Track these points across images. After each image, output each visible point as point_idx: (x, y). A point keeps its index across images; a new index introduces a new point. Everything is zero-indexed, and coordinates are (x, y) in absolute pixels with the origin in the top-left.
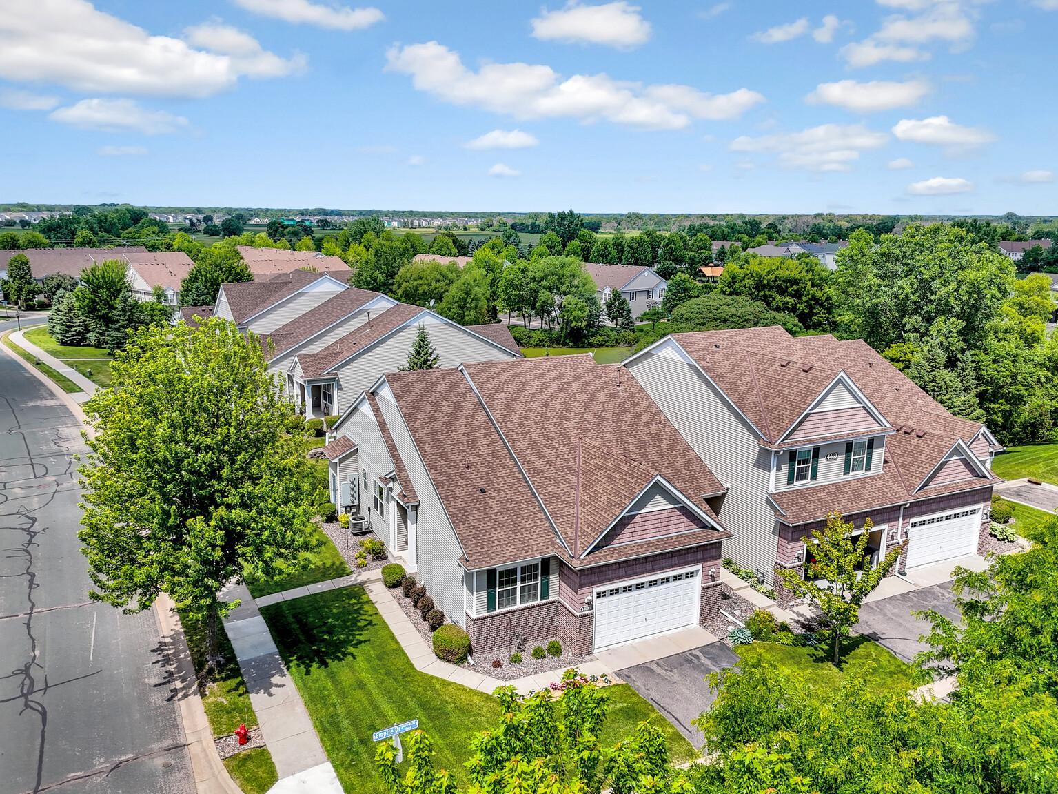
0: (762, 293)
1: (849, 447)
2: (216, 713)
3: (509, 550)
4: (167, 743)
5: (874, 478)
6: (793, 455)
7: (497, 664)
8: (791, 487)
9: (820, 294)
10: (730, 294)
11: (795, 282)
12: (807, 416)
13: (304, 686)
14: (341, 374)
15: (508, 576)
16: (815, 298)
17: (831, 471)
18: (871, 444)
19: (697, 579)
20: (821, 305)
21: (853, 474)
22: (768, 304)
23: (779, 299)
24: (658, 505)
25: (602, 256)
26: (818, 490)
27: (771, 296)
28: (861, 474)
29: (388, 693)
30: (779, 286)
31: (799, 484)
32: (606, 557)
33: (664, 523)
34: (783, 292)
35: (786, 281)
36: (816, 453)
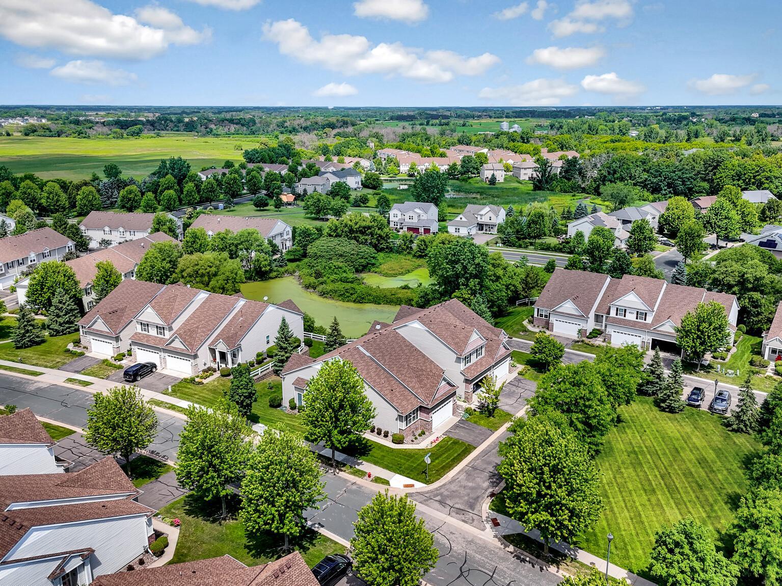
0: (353, 235)
1: (477, 350)
2: (352, 474)
4: (350, 483)
5: (483, 357)
6: (465, 357)
7: (412, 441)
10: (336, 236)
11: (369, 228)
12: (468, 344)
13: (367, 461)
16: (380, 236)
17: (474, 359)
18: (482, 347)
19: (451, 403)
21: (479, 358)
22: (358, 241)
23: (362, 238)
27: (358, 236)
29: (393, 456)
30: (361, 230)
31: (467, 365)
32: (435, 402)
33: (444, 388)
34: (363, 233)
35: (364, 227)
36: (470, 355)
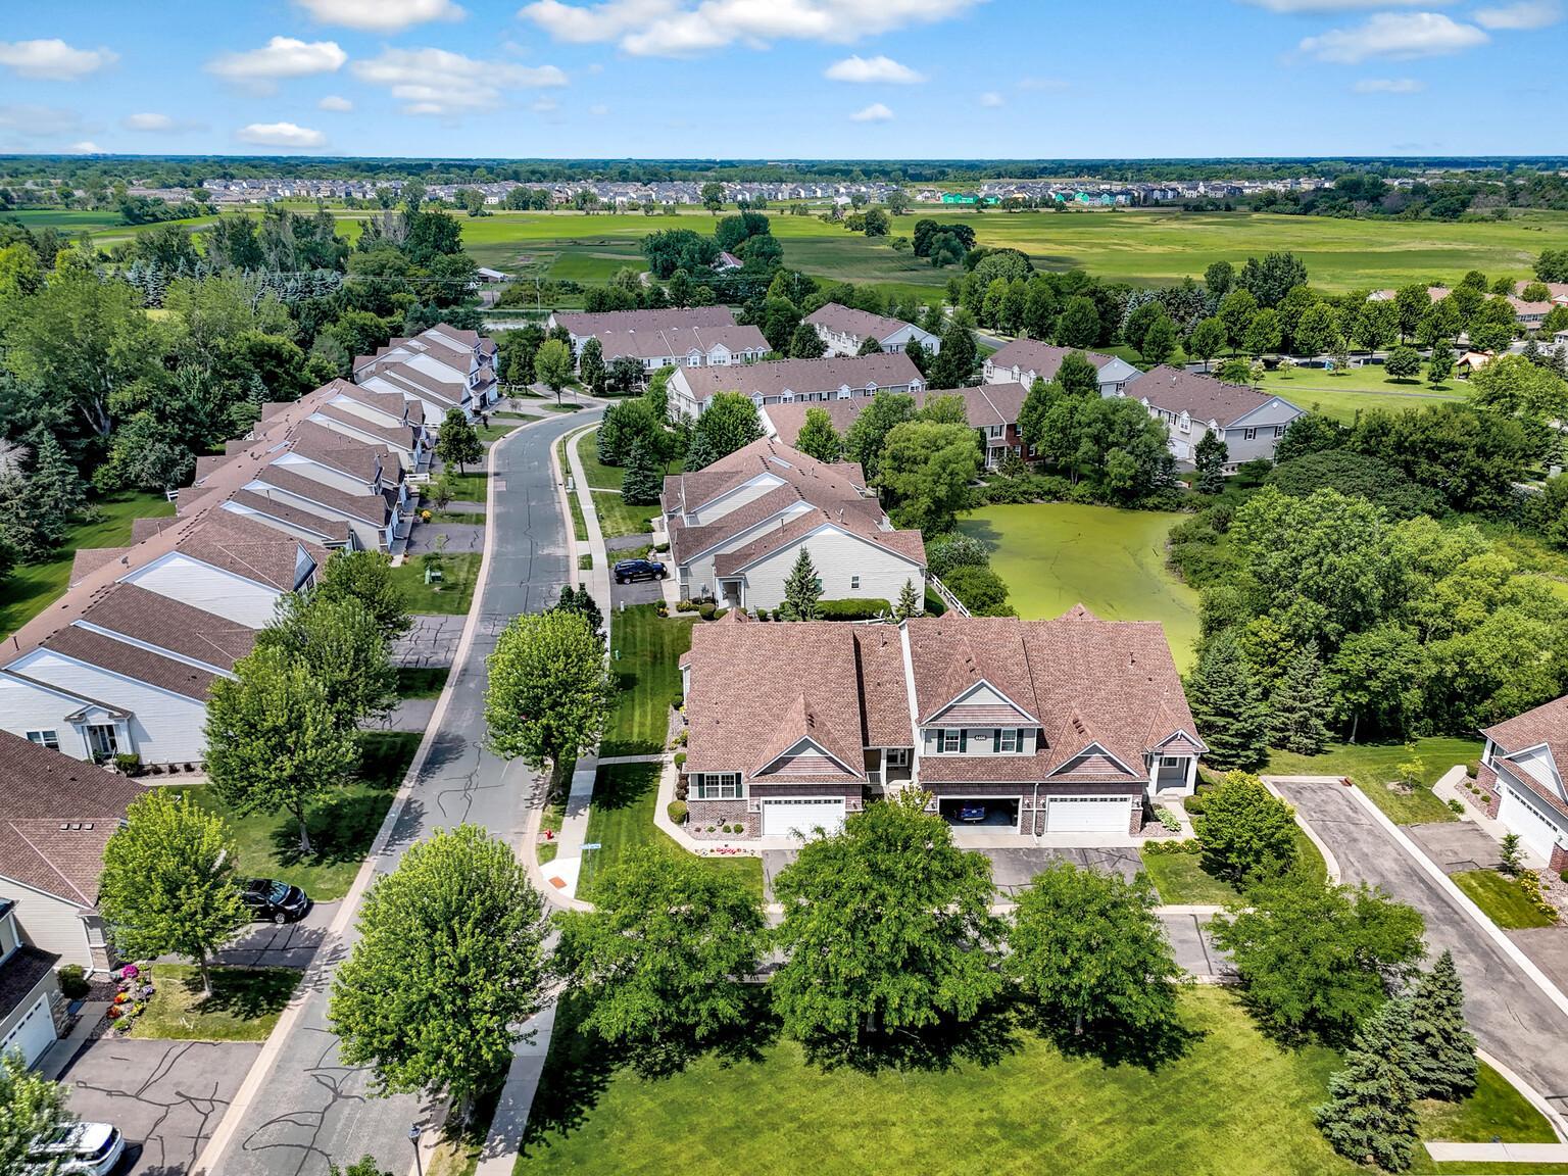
0: (1402, 457)
1: (997, 733)
2: (546, 820)
3: (714, 764)
4: (518, 829)
5: (1023, 759)
6: (941, 734)
7: (698, 830)
8: (940, 755)
9: (1488, 468)
11: (1452, 446)
12: (952, 707)
13: (592, 818)
14: (748, 574)
15: (713, 780)
16: (1478, 471)
17: (981, 748)
18: (1021, 733)
19: (843, 805)
20: (1487, 482)
21: (1002, 753)
22: (1411, 474)
23: (1424, 467)
24: (810, 753)
25: (1312, 329)
26: (963, 760)
27: (1415, 463)
28: (1012, 753)
29: (629, 831)
30: (1430, 451)
31: (946, 754)
32: (768, 780)
33: (816, 765)
34: (1433, 457)
35: (1440, 444)
36: (964, 733)
